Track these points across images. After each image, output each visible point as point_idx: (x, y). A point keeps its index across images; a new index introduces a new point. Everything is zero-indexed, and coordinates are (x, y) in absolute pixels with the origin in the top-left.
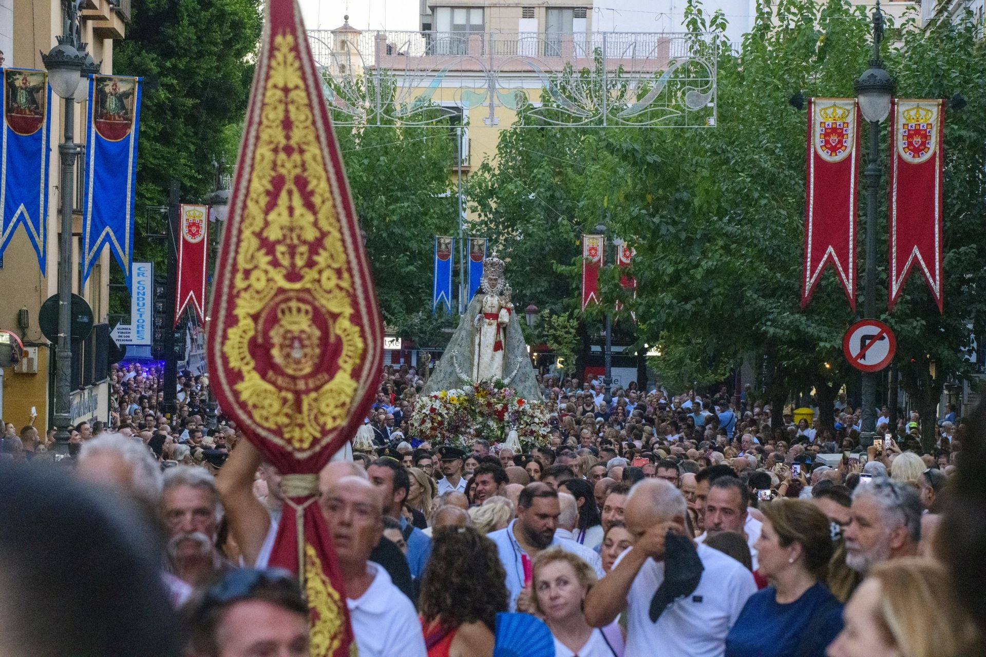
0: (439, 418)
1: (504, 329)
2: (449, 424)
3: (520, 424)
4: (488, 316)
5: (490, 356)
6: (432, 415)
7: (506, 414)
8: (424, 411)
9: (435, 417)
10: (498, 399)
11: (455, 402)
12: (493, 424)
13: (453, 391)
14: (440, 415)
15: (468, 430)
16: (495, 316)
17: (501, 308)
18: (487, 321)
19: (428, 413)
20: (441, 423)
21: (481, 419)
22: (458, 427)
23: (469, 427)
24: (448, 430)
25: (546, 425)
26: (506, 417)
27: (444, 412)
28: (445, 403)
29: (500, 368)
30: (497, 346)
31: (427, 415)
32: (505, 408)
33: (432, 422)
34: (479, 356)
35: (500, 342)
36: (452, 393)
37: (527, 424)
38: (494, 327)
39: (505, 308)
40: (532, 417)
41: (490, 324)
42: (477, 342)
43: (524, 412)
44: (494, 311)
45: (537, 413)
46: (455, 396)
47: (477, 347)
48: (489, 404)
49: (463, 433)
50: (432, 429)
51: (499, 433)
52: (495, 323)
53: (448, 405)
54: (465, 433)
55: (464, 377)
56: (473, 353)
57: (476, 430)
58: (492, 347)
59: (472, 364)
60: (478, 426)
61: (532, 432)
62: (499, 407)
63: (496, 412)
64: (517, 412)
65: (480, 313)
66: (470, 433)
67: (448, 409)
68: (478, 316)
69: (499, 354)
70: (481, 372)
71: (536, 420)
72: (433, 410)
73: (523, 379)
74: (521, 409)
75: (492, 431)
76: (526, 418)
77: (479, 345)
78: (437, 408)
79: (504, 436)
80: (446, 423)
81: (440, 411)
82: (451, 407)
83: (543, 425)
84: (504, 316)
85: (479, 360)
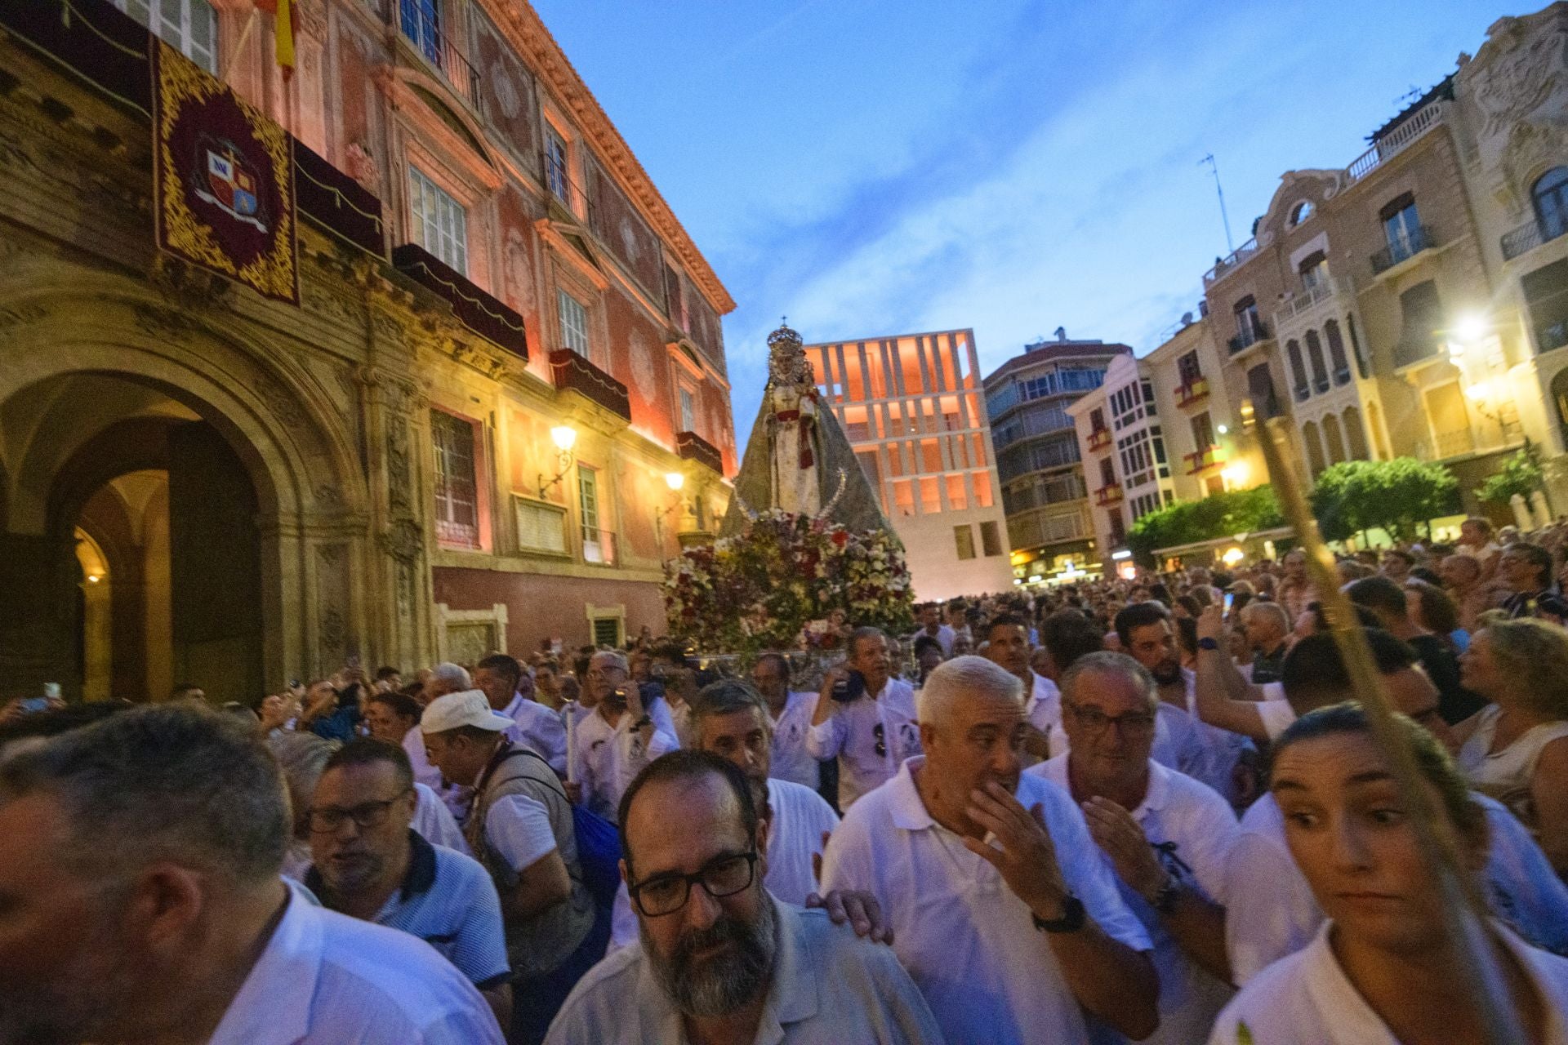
0: (696, 591)
1: (814, 430)
2: (718, 600)
3: (848, 579)
4: (783, 416)
5: (794, 477)
6: (683, 587)
7: (817, 566)
8: (670, 583)
9: (687, 590)
11: (727, 560)
12: (799, 589)
14: (698, 585)
15: (754, 607)
18: (784, 423)
20: (701, 600)
22: (734, 602)
23: (754, 601)
26: (820, 571)
27: (705, 578)
28: (707, 563)
30: (805, 461)
31: (674, 590)
32: (815, 557)
33: (685, 602)
35: (809, 451)
36: (721, 544)
37: (862, 576)
38: (796, 430)
39: (807, 395)
40: (868, 561)
41: (788, 429)
43: (850, 556)
44: (793, 406)
45: (877, 552)
46: (726, 548)
48: (785, 554)
49: (746, 614)
50: (685, 613)
51: (809, 602)
52: (796, 424)
53: (713, 566)
54: (750, 612)
55: (751, 516)
57: (768, 604)
58: (795, 464)
59: (767, 498)
60: (769, 597)
61: (874, 591)
62: (804, 555)
63: (800, 565)
64: (838, 557)
65: (772, 413)
66: (756, 612)
67: (710, 573)
68: (767, 419)
69: (811, 473)
71: (878, 566)
72: (683, 578)
74: (843, 550)
75: (797, 602)
76: (856, 566)
77: (776, 464)
78: (691, 573)
79: (820, 608)
80: (712, 599)
81: (695, 579)
82: (720, 570)
83: (892, 573)
84: (807, 408)
85: (778, 486)
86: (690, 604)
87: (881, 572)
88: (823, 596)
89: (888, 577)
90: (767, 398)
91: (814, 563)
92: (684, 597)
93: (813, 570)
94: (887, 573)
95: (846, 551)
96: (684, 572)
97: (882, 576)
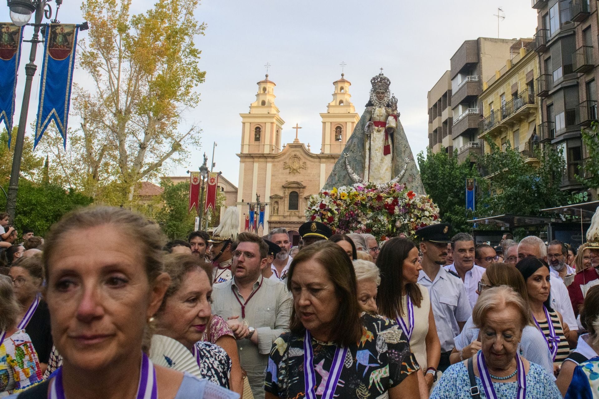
0: (329, 214)
1: (393, 134)
2: (340, 220)
3: (411, 217)
4: (377, 124)
5: (380, 158)
6: (322, 211)
7: (396, 208)
8: (314, 208)
9: (324, 213)
10: (388, 193)
11: (346, 198)
12: (384, 219)
13: (344, 187)
14: (330, 211)
15: (359, 226)
16: (383, 124)
17: (388, 115)
18: (376, 128)
19: (317, 209)
20: (331, 219)
21: (371, 214)
22: (348, 222)
23: (359, 223)
24: (338, 227)
25: (436, 218)
26: (397, 210)
27: (334, 208)
28: (335, 199)
29: (390, 170)
30: (386, 151)
31: (316, 212)
32: (395, 202)
33: (322, 218)
34: (370, 159)
35: (389, 146)
36: (342, 190)
37: (418, 218)
38: (383, 133)
39: (392, 115)
40: (423, 210)
41: (379, 131)
42: (367, 147)
43: (414, 206)
44: (382, 119)
45: (427, 206)
46: (345, 193)
47: (367, 151)
48: (379, 198)
49: (354, 229)
51: (390, 226)
52: (383, 130)
53: (338, 202)
54: (356, 228)
55: (356, 177)
56: (364, 157)
57: (367, 225)
58: (381, 151)
59: (363, 168)
60: (369, 222)
62: (389, 201)
63: (386, 206)
64: (407, 205)
65: (370, 120)
66: (361, 228)
67: (338, 205)
68: (367, 124)
69: (389, 157)
70: (371, 174)
71: (427, 213)
72: (323, 206)
73: (410, 179)
74: (411, 202)
75: (383, 226)
76: (416, 212)
77: (370, 149)
78: (327, 204)
79: (395, 230)
80: (336, 219)
81: (330, 207)
82: (342, 203)
83: (433, 218)
84: (391, 122)
85: (369, 162)
86: (325, 221)
87: (428, 217)
88: (398, 224)
89: (431, 220)
90: (366, 112)
91: (395, 205)
92: (322, 216)
93: (394, 209)
94: (430, 218)
95: (413, 202)
96: (324, 203)
97: (428, 219)
